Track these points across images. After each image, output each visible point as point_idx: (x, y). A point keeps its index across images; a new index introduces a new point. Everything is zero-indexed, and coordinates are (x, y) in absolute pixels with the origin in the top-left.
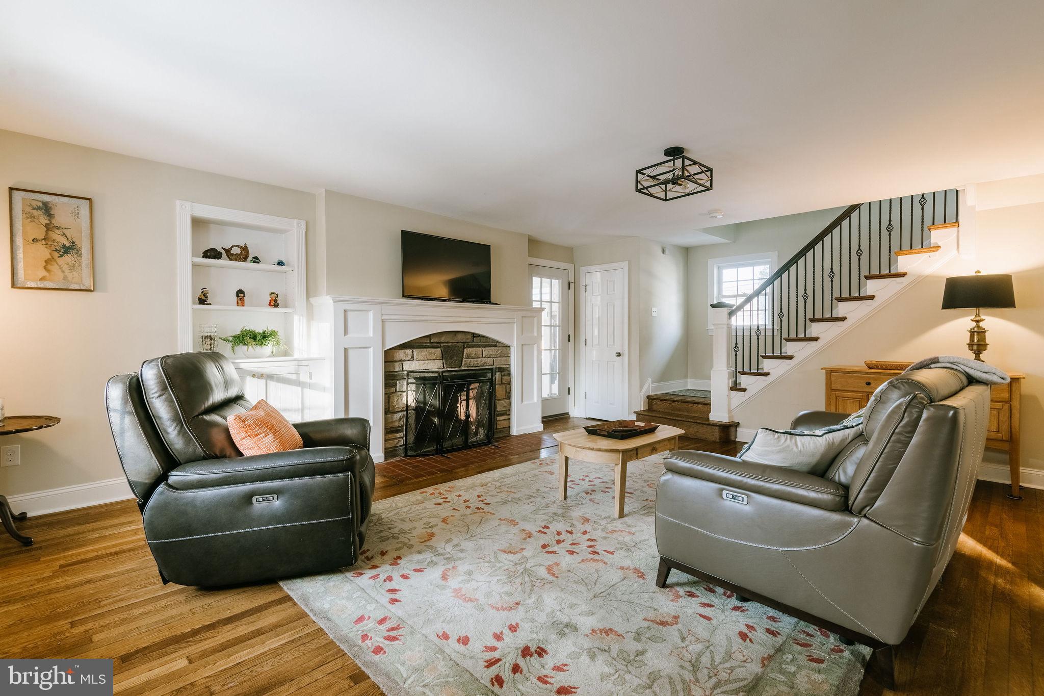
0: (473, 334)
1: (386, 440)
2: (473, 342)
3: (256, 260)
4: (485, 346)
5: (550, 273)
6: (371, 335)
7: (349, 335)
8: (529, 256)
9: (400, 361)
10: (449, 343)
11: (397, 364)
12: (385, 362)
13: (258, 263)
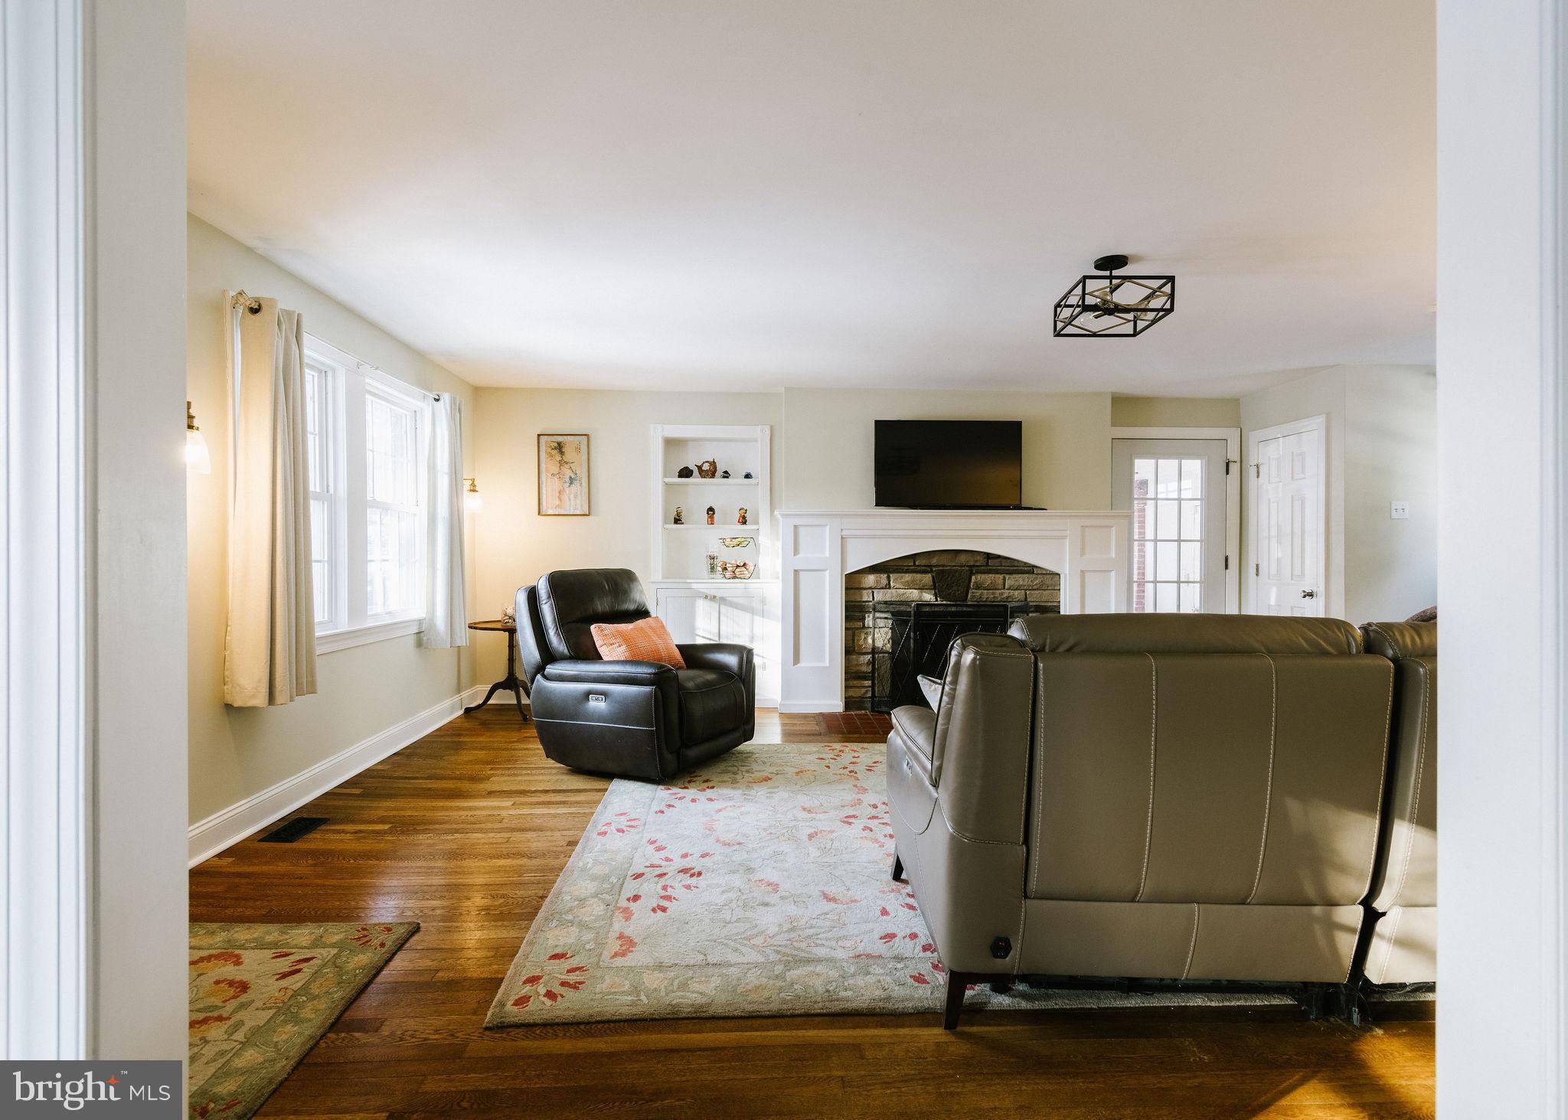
0: (988, 554)
1: (846, 687)
2: (987, 565)
3: (726, 475)
4: (1011, 573)
5: (1179, 449)
6: (828, 555)
7: (801, 555)
8: (1114, 424)
9: (870, 588)
10: (946, 566)
11: (865, 592)
12: (846, 589)
13: (728, 477)
